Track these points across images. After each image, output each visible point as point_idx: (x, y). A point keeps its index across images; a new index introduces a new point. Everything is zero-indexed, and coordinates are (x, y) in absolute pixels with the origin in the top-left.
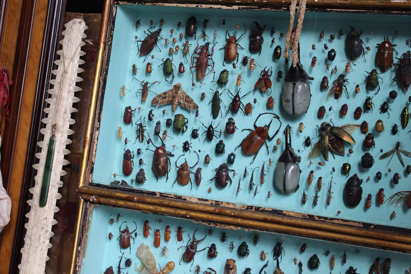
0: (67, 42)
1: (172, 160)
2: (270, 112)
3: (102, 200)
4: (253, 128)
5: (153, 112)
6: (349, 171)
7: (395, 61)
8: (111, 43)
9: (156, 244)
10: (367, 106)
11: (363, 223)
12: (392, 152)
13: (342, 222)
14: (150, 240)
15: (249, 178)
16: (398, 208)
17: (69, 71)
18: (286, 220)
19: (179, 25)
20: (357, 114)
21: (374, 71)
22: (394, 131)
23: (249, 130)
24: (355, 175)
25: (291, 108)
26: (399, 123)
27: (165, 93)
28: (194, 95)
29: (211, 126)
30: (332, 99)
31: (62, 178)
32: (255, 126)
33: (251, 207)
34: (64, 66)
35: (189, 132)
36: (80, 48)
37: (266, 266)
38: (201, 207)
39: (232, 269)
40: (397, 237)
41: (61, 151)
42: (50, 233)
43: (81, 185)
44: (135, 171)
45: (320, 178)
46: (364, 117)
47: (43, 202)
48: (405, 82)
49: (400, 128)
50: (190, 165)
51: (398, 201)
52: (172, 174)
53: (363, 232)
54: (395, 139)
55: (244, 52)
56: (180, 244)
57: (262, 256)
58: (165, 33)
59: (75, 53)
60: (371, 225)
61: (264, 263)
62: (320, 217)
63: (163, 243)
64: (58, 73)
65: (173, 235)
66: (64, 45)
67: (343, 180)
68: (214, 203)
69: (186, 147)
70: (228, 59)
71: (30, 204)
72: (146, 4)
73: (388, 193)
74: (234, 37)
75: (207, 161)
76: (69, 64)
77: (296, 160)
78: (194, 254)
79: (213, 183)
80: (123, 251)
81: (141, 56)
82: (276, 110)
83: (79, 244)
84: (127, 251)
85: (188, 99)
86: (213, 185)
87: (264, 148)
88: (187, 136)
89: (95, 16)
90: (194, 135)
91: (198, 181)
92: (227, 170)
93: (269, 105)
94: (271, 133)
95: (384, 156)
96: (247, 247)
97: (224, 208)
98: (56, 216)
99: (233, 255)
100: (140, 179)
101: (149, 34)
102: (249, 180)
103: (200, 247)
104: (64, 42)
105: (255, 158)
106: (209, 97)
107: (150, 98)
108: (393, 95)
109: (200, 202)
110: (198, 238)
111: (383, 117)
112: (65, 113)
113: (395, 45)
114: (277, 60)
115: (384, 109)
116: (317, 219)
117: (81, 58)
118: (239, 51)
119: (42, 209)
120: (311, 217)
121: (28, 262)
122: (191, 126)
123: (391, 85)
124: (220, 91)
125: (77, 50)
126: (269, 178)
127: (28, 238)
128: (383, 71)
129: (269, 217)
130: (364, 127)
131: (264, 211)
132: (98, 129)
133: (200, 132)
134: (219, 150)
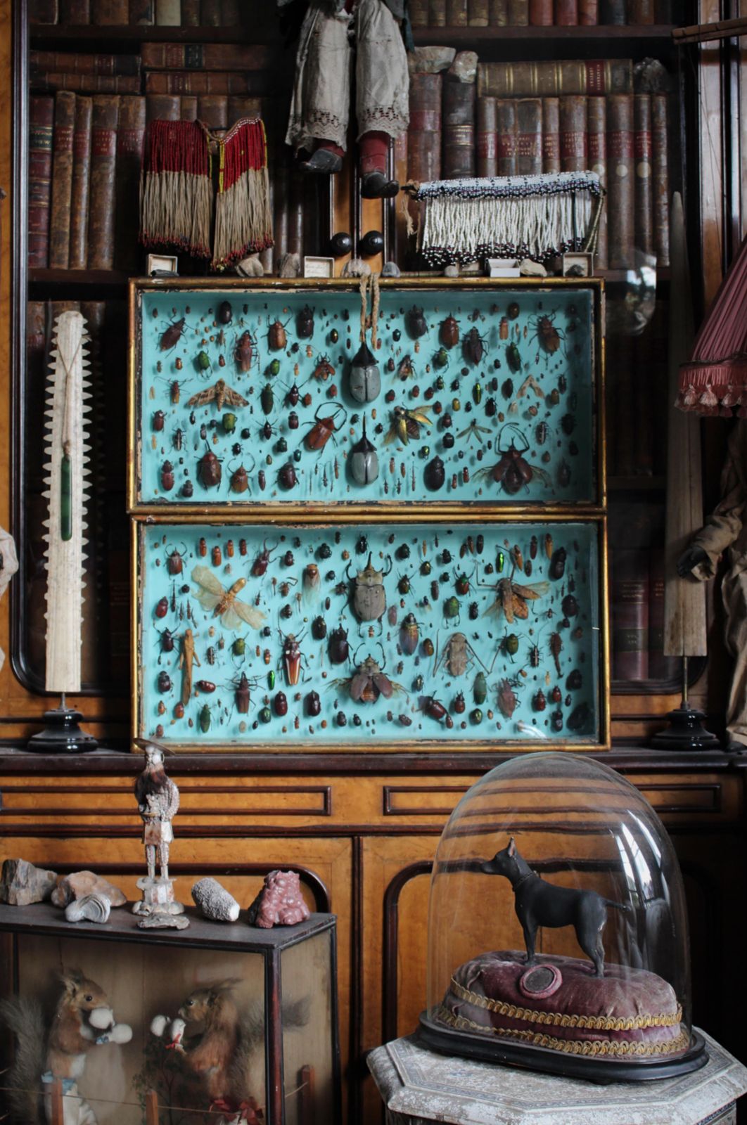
0: (63, 341)
1: (223, 465)
2: (331, 401)
3: (164, 518)
4: (313, 420)
5: (195, 414)
6: (428, 454)
7: (461, 337)
8: (141, 339)
9: (215, 561)
10: (438, 385)
11: (462, 502)
12: (469, 429)
13: (441, 503)
14: (206, 560)
15: (321, 472)
16: (482, 484)
17: (73, 374)
18: (385, 509)
19: (210, 312)
20: (428, 395)
21: (441, 349)
22: (468, 408)
23: (310, 423)
24: (437, 457)
25: (364, 395)
26: (471, 400)
27: (206, 391)
28: (240, 388)
29: (267, 423)
30: (398, 382)
31: (85, 504)
32: (316, 418)
33: (343, 502)
34: (65, 369)
35: (238, 432)
36: (81, 347)
37: (350, 565)
38: (287, 510)
39: (315, 574)
40: (492, 509)
41: (79, 471)
42: (81, 571)
43: (131, 505)
44: (178, 484)
45: (403, 464)
46: (437, 397)
47: (65, 534)
48: (476, 357)
49: (473, 405)
50: (247, 468)
51: (481, 478)
52: (225, 482)
53: (466, 510)
54: (469, 416)
55: (292, 338)
56: (245, 558)
57: (344, 556)
58: (192, 321)
59: (77, 352)
60: (470, 502)
61: (347, 562)
62: (417, 502)
63: (224, 562)
64: (57, 378)
65: (236, 549)
66: (59, 343)
67: (421, 465)
68: (299, 503)
69: (236, 450)
70: (274, 344)
71: (47, 541)
72: (181, 291)
73: (471, 472)
74: (277, 322)
75: (269, 461)
76: (71, 366)
77: (372, 449)
78: (266, 565)
79: (276, 485)
80: (173, 577)
81: (161, 350)
82: (338, 398)
83: (139, 573)
84: (178, 577)
85: (235, 396)
86: (276, 487)
87: (330, 442)
88: (235, 438)
89: (63, 305)
90: (245, 434)
91: (262, 484)
92: (293, 470)
93: (330, 393)
94: (337, 423)
95: (462, 435)
96: (328, 548)
97: (312, 507)
98: (85, 549)
99: (311, 560)
100: (186, 491)
101: (171, 324)
102: (322, 476)
103: (272, 556)
104: (59, 340)
105: (322, 452)
106: (257, 392)
107: (184, 397)
108: (465, 372)
109: (283, 504)
110: (269, 547)
111: (455, 394)
112: (76, 425)
113: (459, 322)
114: (331, 343)
115: (455, 386)
116: (415, 503)
117: (84, 358)
118: (287, 338)
119: (66, 543)
120: (409, 504)
121: (57, 608)
122: (239, 426)
123: (458, 362)
124: (272, 382)
125: (78, 349)
126: (342, 471)
127: (52, 581)
128: (449, 347)
129: (367, 509)
130: (437, 408)
131: (357, 504)
132: (140, 438)
133: (252, 432)
134: (280, 448)
